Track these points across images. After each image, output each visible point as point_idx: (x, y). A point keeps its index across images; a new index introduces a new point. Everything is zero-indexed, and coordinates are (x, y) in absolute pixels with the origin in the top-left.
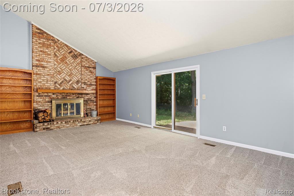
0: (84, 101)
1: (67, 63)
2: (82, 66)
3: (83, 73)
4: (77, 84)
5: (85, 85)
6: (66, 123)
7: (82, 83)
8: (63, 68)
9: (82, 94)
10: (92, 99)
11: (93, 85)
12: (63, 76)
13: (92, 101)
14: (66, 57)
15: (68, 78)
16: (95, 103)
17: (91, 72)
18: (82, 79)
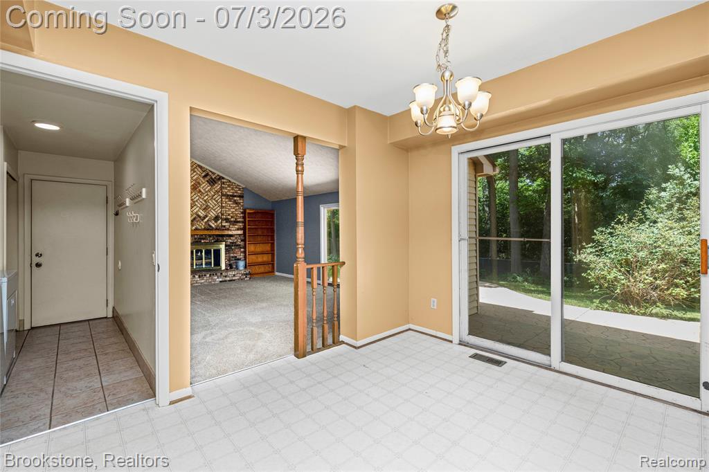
0: (226, 246)
1: (200, 191)
2: (223, 195)
3: (224, 205)
4: (216, 222)
5: (227, 222)
6: (199, 277)
7: (222, 220)
8: (195, 200)
9: (223, 236)
10: (238, 243)
11: (239, 222)
12: (195, 211)
14: (199, 183)
15: (202, 213)
16: (242, 250)
17: (237, 203)
18: (222, 214)
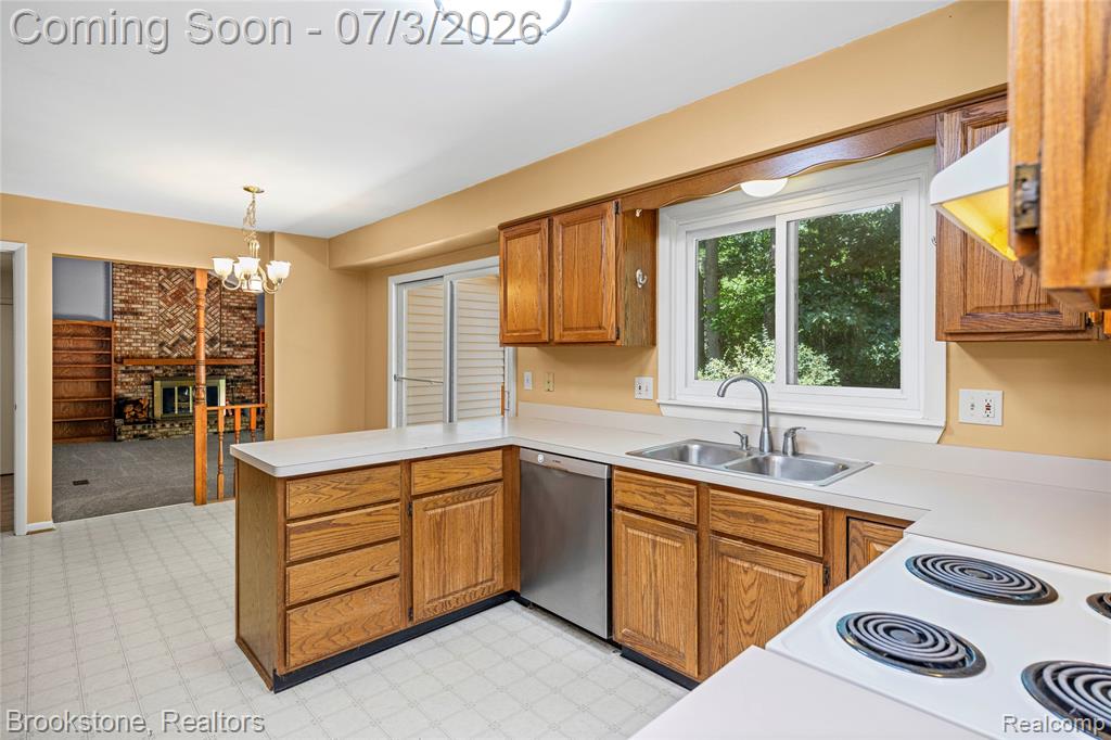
0: (227, 381)
1: (186, 302)
2: (222, 307)
3: (224, 321)
4: (212, 346)
5: (229, 346)
6: (181, 426)
7: (222, 343)
8: (179, 314)
9: (222, 367)
10: (248, 377)
11: (250, 346)
12: (178, 330)
13: (246, 381)
14: (184, 290)
15: (189, 334)
16: (254, 387)
17: (245, 319)
18: (222, 335)
